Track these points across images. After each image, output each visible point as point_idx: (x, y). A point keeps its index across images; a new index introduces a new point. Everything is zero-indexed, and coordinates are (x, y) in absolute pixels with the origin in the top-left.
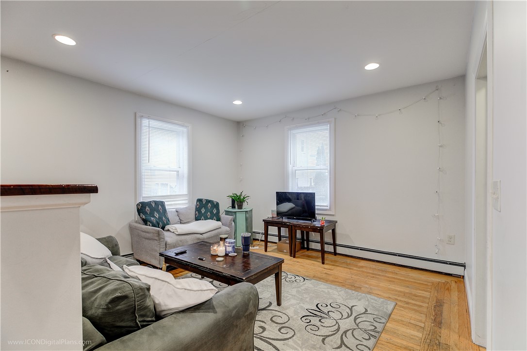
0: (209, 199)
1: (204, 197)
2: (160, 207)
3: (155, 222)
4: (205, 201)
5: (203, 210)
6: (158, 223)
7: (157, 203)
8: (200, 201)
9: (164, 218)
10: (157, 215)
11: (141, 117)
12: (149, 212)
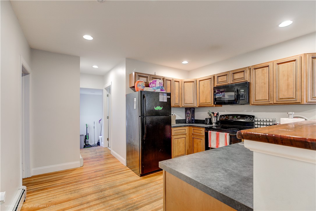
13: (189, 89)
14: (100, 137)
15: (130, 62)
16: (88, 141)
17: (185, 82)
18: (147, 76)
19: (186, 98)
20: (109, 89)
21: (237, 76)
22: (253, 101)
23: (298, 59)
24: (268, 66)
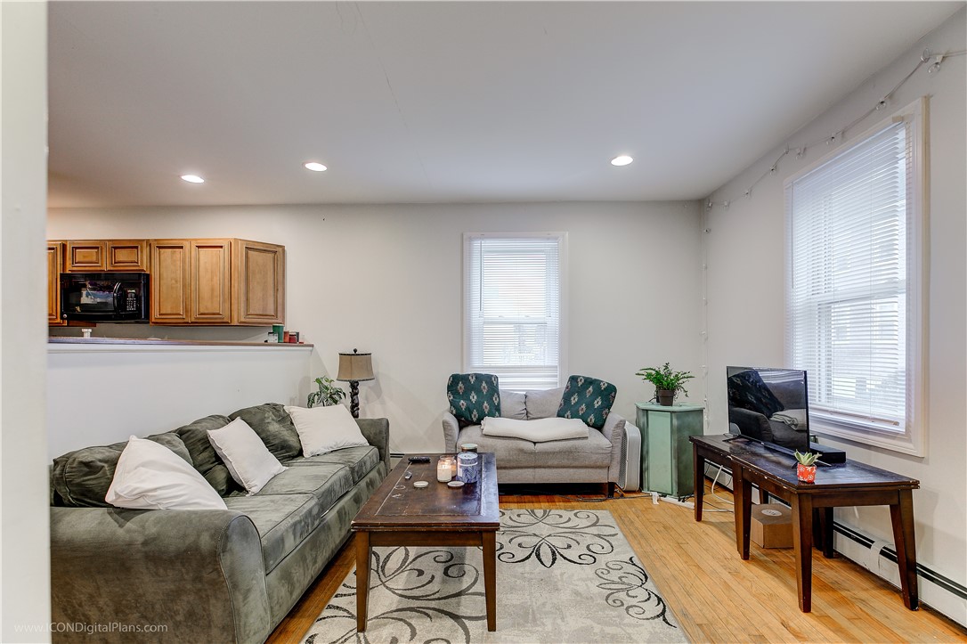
0: (594, 377)
1: (584, 372)
2: (484, 384)
3: (464, 408)
4: (583, 381)
5: (575, 399)
6: (469, 410)
7: (479, 377)
8: (573, 379)
9: (486, 404)
10: (474, 398)
11: (471, 239)
12: (461, 392)
21: (122, 256)
22: (155, 314)
23: (226, 245)
24: (182, 247)
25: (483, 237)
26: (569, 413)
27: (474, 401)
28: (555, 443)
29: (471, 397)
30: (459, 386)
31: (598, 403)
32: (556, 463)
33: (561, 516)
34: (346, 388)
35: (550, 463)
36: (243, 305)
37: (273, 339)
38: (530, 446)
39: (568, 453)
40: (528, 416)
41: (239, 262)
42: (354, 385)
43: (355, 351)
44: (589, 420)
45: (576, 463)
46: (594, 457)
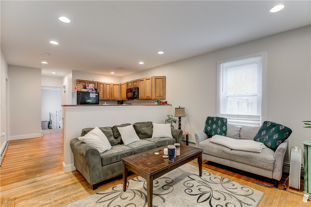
2: (220, 121)
3: (209, 130)
4: (270, 124)
5: (263, 133)
6: (211, 131)
7: (218, 118)
8: (265, 123)
9: (219, 129)
10: (214, 126)
11: (220, 64)
12: (210, 123)
13: (116, 89)
14: (60, 122)
15: (74, 72)
16: (51, 126)
17: (114, 85)
18: (85, 81)
19: (114, 95)
20: (64, 87)
21: (135, 84)
22: (139, 97)
23: (151, 78)
24: (143, 80)
25: (224, 62)
26: (258, 139)
27: (214, 128)
28: (241, 152)
29: (213, 126)
30: (210, 121)
31: (276, 137)
32: (240, 161)
33: (234, 185)
34: (177, 119)
35: (237, 160)
36: (154, 94)
37: (156, 103)
38: (228, 151)
39: (247, 157)
40: (239, 137)
41: (154, 82)
42: (180, 118)
43: (180, 107)
44: (268, 144)
45: (251, 164)
46: (262, 164)
